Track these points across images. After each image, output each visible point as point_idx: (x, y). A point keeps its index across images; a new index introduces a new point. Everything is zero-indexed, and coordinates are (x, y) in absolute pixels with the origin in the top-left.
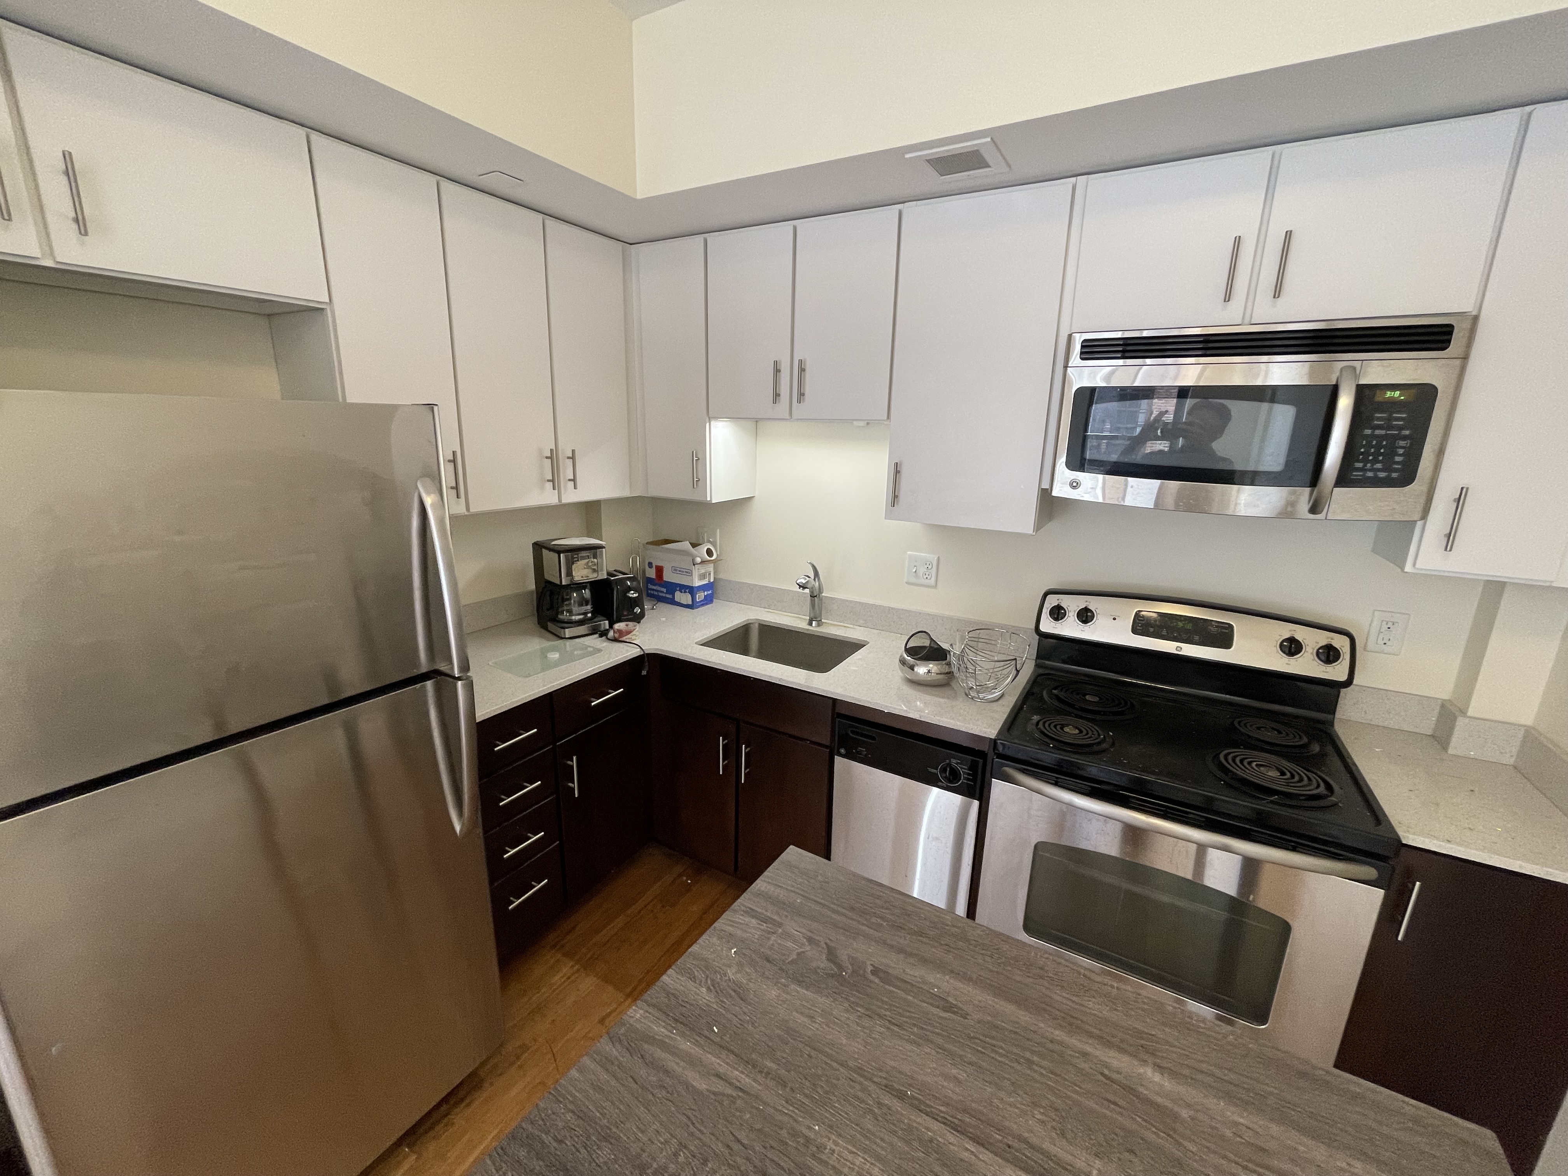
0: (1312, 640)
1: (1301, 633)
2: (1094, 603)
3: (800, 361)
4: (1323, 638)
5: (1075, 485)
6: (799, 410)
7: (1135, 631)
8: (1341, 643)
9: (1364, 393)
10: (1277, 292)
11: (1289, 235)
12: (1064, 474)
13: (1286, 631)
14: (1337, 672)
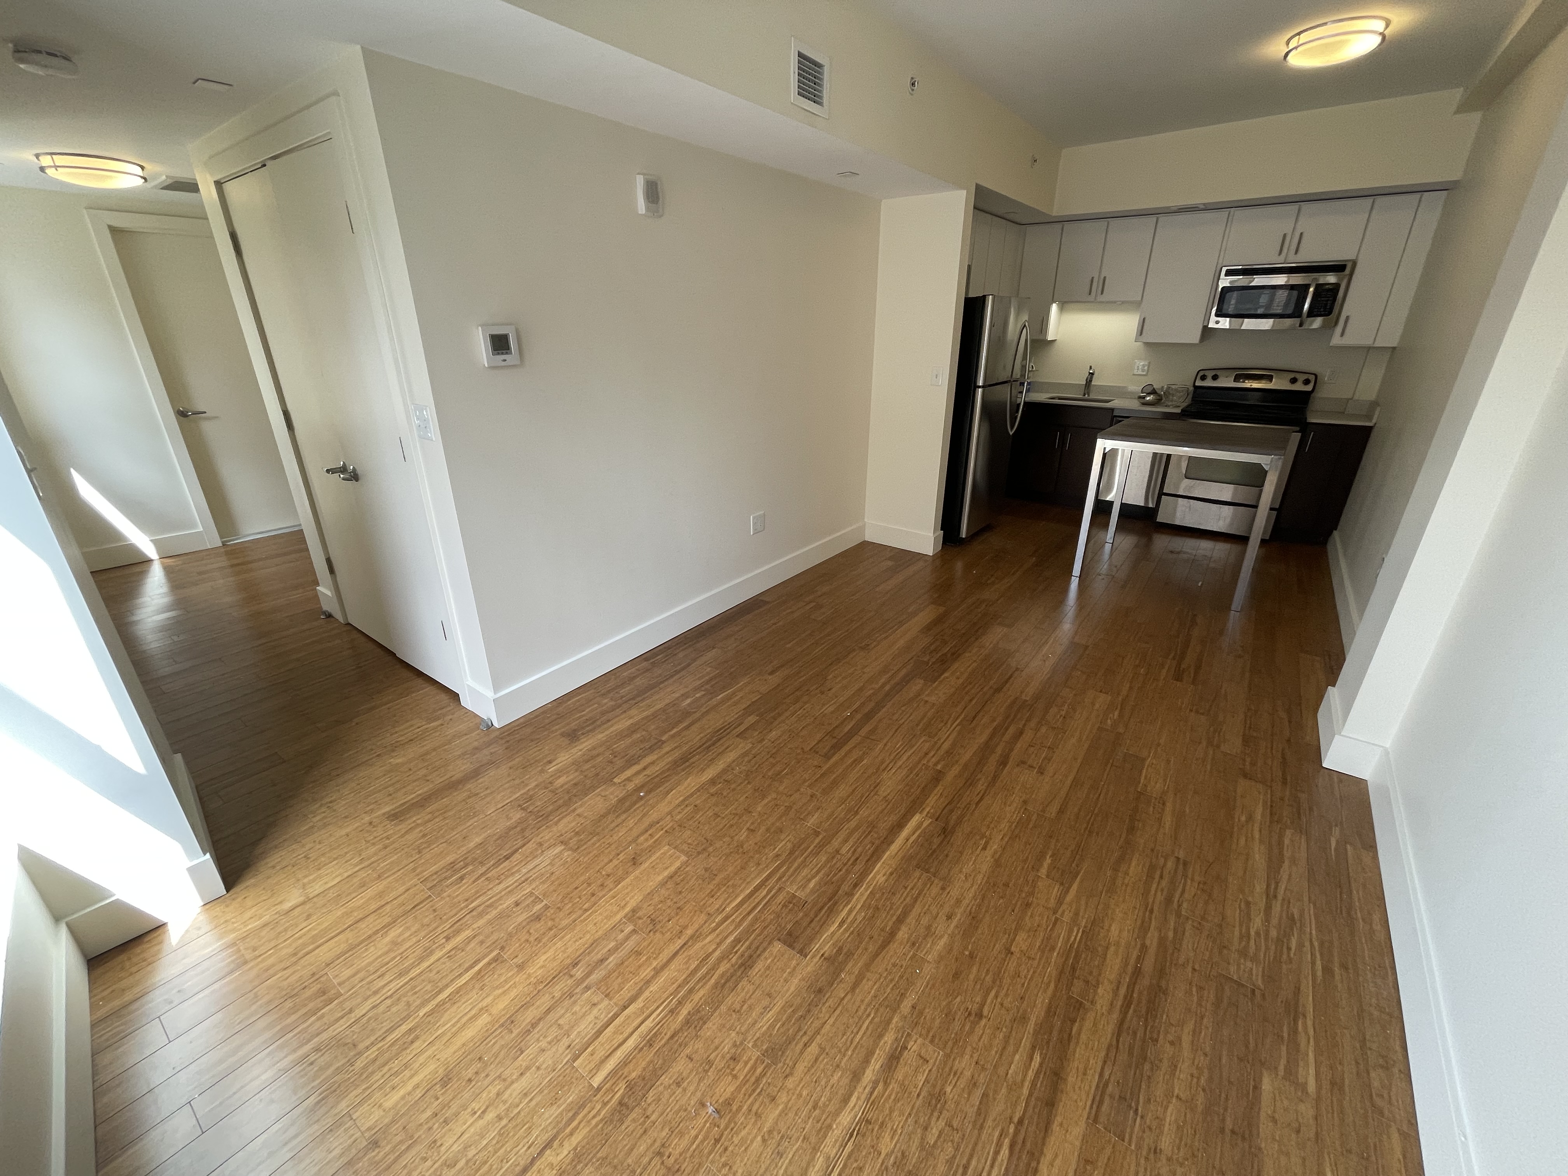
0: (1301, 378)
1: (1298, 376)
2: (1218, 373)
3: (1105, 278)
4: (1306, 377)
5: (1217, 322)
6: (1101, 298)
7: (1235, 381)
8: (1312, 378)
9: (1318, 287)
10: (1296, 252)
11: (1301, 234)
12: (1213, 318)
13: (1292, 375)
14: (1309, 388)
